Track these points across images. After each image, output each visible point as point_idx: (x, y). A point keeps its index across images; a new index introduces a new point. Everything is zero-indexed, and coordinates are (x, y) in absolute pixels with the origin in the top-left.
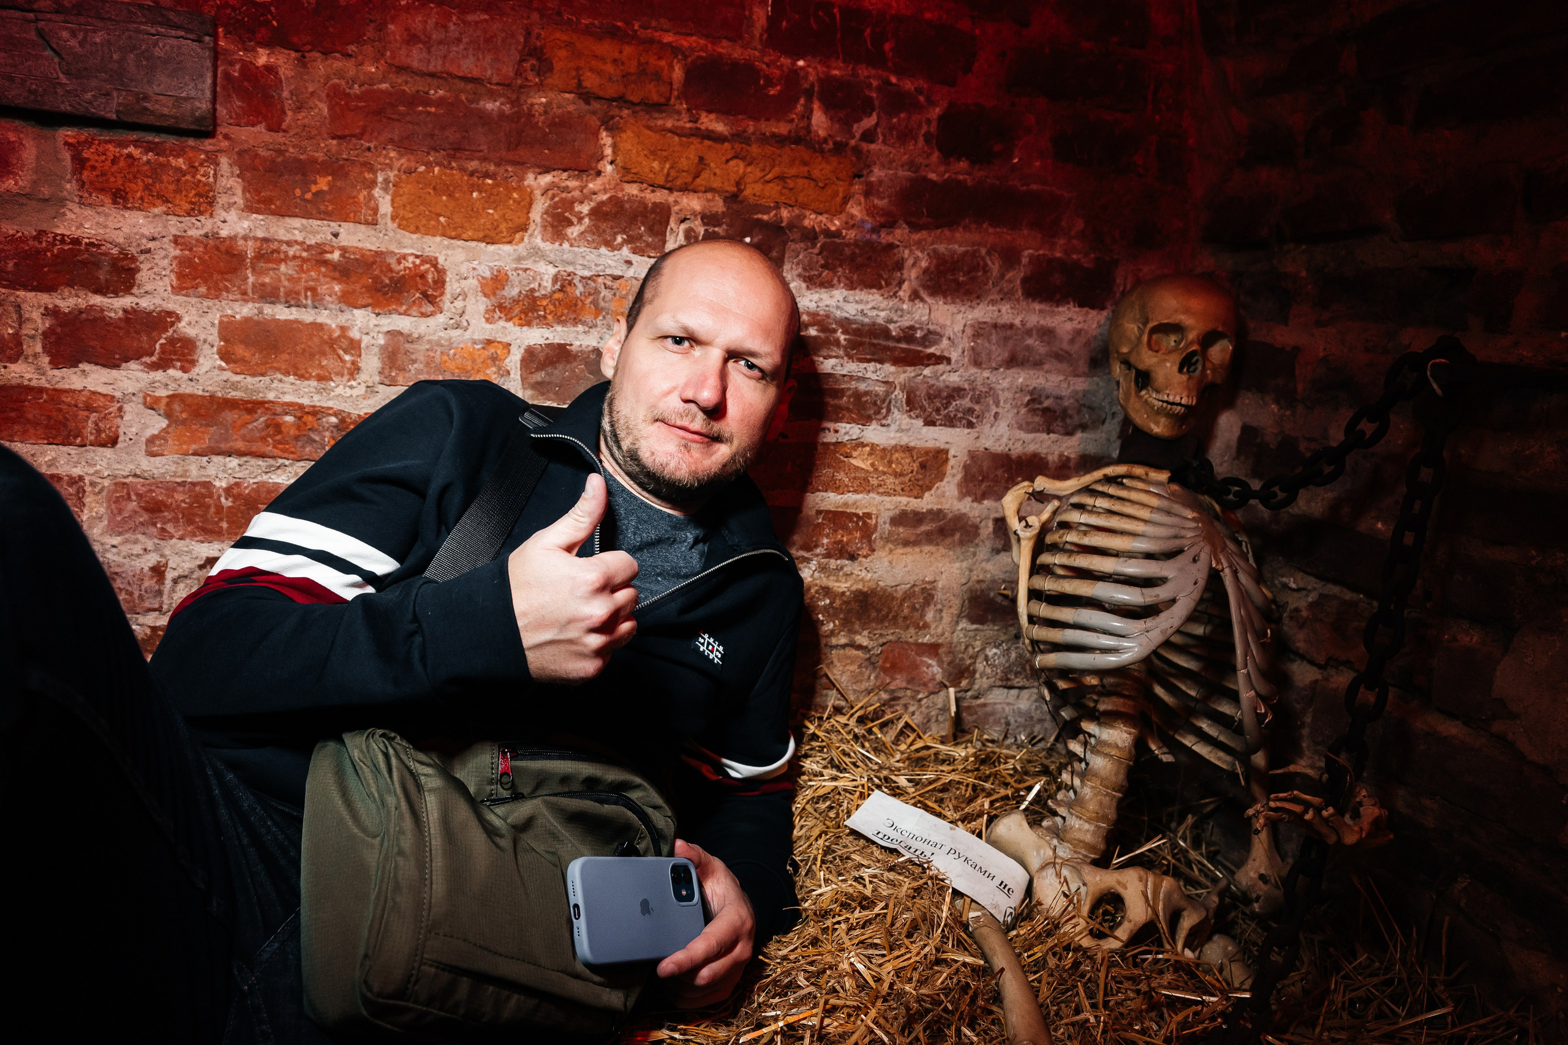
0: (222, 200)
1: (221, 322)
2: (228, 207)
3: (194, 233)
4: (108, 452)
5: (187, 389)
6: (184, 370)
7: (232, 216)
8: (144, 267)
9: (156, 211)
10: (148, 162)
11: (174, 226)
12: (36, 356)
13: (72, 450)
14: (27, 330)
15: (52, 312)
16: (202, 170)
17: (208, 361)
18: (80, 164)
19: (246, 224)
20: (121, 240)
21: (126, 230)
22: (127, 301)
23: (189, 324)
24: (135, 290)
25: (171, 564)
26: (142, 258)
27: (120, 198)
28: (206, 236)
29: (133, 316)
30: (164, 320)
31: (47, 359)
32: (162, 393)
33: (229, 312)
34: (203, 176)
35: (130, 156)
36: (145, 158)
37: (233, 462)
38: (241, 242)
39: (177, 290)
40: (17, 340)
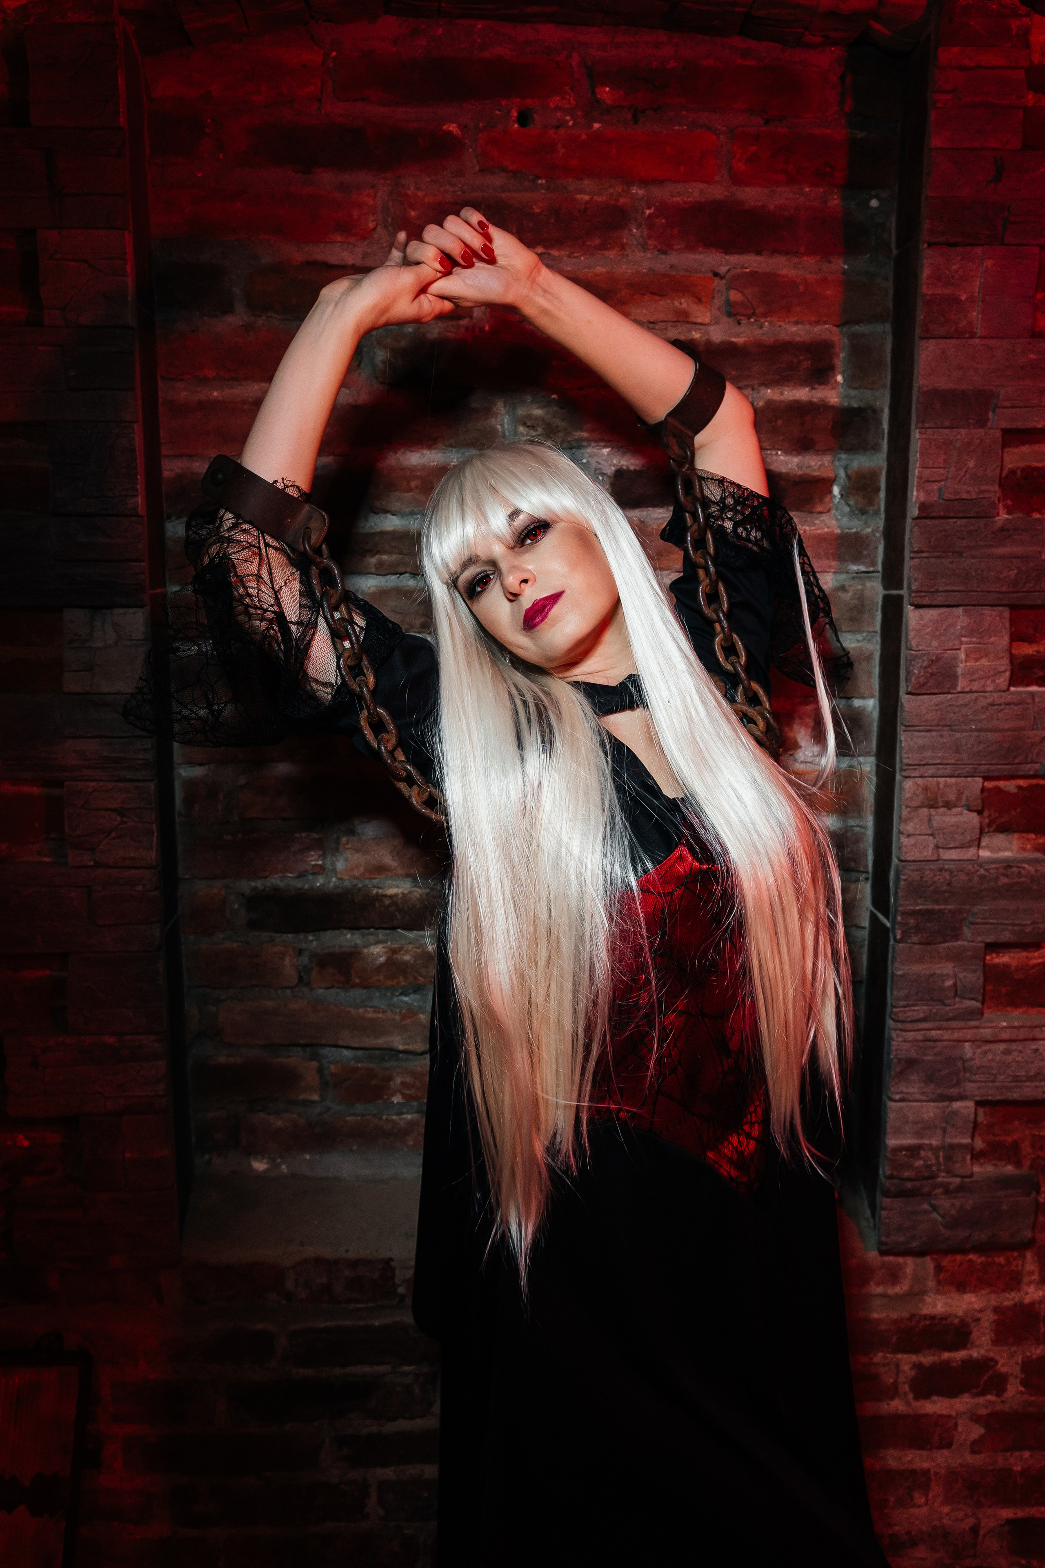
0: (1026, 1280)
1: (1023, 1363)
2: (1029, 1284)
3: (1006, 1303)
4: (946, 1452)
5: (999, 1407)
6: (998, 1395)
7: (1031, 1289)
8: (975, 1330)
9: (984, 1292)
10: (981, 1263)
11: (994, 1300)
12: (905, 1394)
13: (924, 1453)
14: (902, 1379)
15: (918, 1366)
16: (1015, 1263)
17: (1013, 1389)
18: (939, 1269)
19: (1040, 1293)
20: (961, 1314)
21: (964, 1307)
22: (961, 1354)
23: (1003, 1365)
24: (969, 1346)
25: (983, 1524)
26: (973, 1324)
27: (962, 1287)
28: (1015, 1305)
29: (969, 1363)
30: (987, 1363)
31: (911, 1396)
32: (983, 1412)
33: (1028, 1354)
34: (1015, 1266)
35: (970, 1261)
36: (979, 1261)
37: (1026, 1454)
38: (1037, 1306)
39: (995, 1342)
40: (895, 1385)
